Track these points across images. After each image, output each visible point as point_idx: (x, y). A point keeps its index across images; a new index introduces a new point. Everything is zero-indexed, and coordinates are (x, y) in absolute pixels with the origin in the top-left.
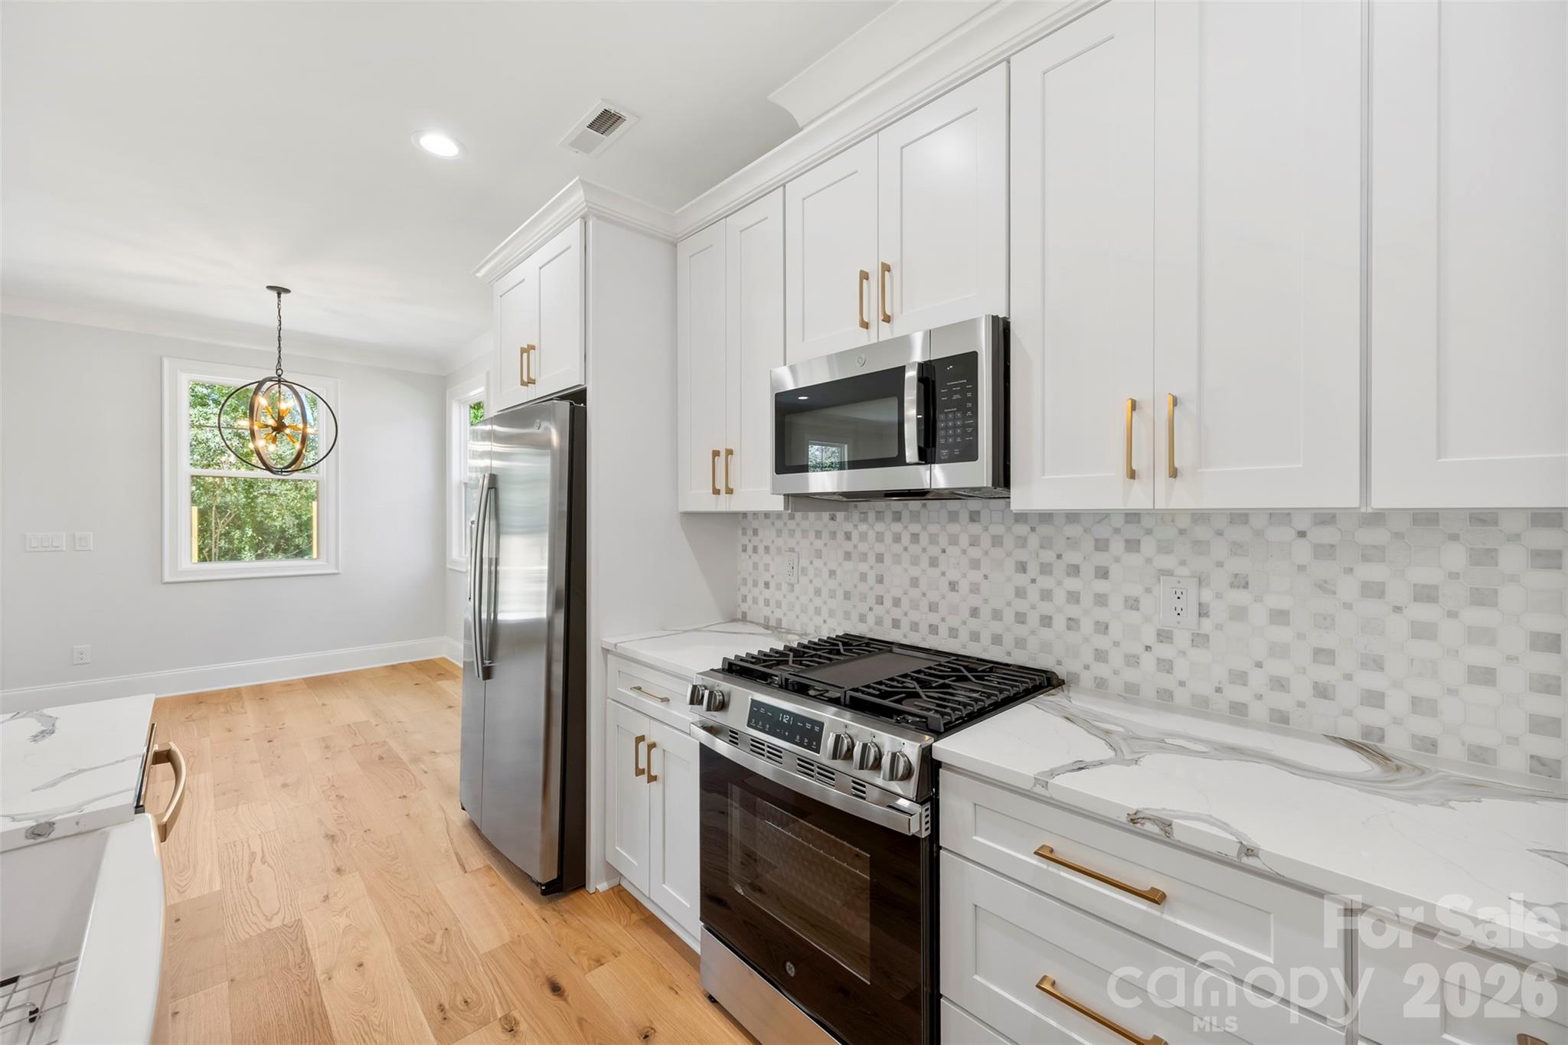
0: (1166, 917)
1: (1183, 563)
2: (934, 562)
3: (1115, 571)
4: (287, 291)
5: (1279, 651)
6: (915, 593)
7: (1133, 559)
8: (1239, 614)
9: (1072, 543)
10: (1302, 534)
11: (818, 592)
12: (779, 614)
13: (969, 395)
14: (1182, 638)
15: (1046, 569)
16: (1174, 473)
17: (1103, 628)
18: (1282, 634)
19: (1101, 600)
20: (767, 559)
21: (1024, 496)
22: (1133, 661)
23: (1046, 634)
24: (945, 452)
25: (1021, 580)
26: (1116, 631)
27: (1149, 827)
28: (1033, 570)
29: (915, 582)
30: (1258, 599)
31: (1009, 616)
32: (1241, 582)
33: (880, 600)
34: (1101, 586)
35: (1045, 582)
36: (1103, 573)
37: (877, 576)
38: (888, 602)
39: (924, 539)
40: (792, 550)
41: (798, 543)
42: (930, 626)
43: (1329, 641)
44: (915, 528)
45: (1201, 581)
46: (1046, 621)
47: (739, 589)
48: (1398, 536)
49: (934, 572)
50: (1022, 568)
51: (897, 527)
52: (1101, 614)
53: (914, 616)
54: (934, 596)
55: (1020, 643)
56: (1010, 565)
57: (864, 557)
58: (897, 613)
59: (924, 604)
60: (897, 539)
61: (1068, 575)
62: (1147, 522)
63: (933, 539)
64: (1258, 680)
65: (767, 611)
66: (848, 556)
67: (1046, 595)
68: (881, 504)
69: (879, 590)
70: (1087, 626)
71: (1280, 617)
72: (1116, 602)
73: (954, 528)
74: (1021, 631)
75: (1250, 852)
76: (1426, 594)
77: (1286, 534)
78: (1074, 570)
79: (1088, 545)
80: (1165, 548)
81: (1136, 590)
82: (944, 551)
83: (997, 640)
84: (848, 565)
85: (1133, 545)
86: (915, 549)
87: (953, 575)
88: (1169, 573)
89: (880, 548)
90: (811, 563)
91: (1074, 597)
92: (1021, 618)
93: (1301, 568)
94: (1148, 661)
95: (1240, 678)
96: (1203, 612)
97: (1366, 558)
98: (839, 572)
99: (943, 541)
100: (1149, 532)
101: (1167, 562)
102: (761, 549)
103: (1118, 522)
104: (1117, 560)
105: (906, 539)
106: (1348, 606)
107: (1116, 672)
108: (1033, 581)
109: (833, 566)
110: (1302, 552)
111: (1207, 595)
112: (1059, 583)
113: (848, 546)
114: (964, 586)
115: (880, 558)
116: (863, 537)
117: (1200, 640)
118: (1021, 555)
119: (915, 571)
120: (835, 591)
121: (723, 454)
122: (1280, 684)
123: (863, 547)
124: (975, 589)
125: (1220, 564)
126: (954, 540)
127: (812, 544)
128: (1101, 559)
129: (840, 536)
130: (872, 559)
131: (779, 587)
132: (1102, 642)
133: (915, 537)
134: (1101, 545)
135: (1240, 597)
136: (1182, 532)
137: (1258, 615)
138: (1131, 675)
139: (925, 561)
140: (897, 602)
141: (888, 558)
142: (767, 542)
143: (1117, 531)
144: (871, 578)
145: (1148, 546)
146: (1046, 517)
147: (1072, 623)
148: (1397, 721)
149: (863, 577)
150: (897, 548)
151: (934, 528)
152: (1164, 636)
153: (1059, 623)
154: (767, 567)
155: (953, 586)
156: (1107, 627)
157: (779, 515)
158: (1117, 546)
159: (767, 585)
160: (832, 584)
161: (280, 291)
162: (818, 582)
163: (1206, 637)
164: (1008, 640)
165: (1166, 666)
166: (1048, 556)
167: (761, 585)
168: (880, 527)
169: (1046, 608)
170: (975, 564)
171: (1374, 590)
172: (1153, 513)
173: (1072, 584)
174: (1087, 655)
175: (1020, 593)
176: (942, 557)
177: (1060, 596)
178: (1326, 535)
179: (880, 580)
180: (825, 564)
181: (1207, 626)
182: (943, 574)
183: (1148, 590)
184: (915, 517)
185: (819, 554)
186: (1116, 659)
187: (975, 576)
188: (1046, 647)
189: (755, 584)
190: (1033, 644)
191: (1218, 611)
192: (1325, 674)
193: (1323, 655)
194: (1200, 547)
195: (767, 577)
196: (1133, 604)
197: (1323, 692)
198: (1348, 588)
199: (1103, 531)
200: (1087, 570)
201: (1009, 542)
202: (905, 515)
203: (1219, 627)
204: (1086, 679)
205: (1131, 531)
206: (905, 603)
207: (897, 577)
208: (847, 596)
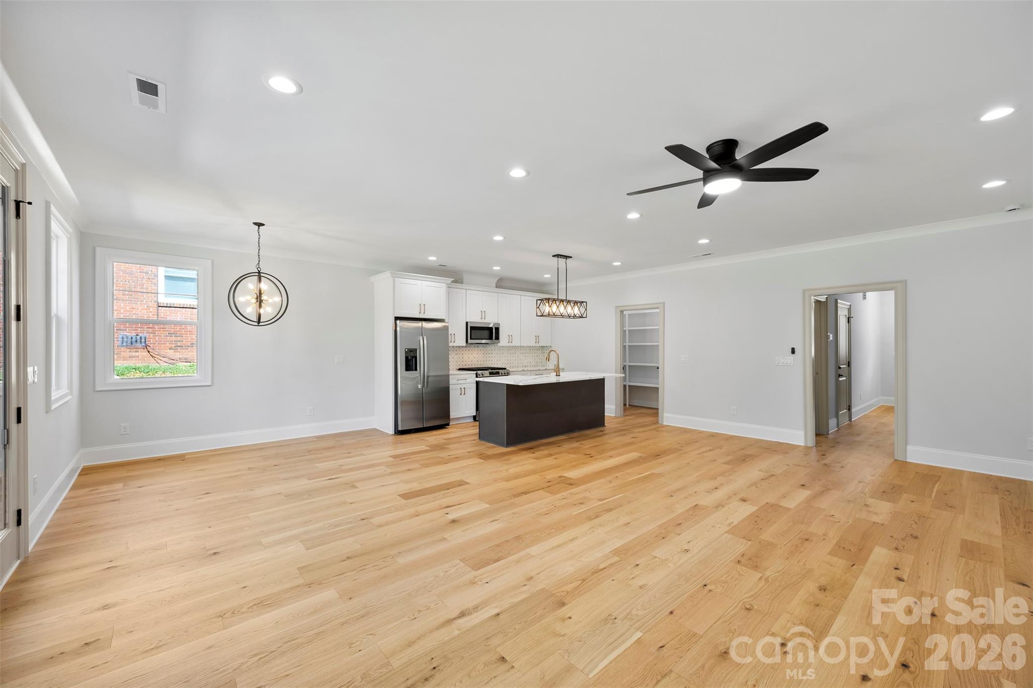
2: (472, 354)
4: (263, 225)
7: (495, 352)
33: (463, 361)
44: (469, 349)
46: (486, 361)
50: (484, 354)
53: (469, 363)
55: (483, 364)
56: (482, 354)
57: (460, 354)
60: (466, 350)
66: (456, 354)
68: (475, 345)
69: (463, 360)
72: (493, 357)
73: (475, 348)
76: (513, 353)
78: (489, 354)
84: (457, 356)
87: (475, 356)
109: (453, 356)
113: (456, 352)
115: (463, 354)
123: (459, 352)
124: (478, 357)
126: (475, 350)
130: (461, 354)
133: (469, 350)
140: (466, 361)
141: (464, 354)
144: (461, 358)
147: (489, 361)
149: (460, 358)
155: (475, 357)
157: (463, 347)
161: (259, 225)
164: (479, 364)
170: (478, 354)
179: (463, 358)
187: (478, 355)
206: (467, 361)
207: (466, 357)
208: (456, 362)
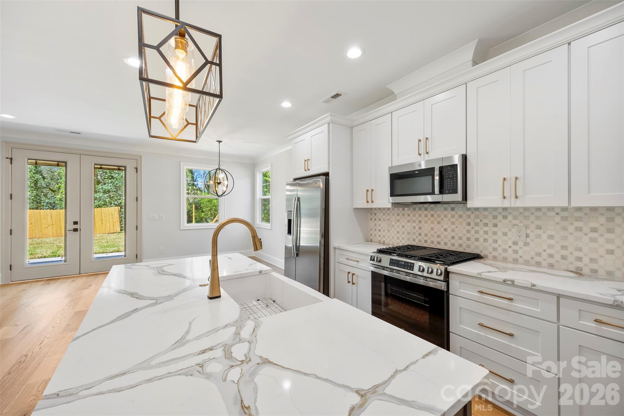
0: (513, 304)
1: (521, 222)
2: (439, 223)
3: (499, 225)
5: (550, 246)
6: (432, 232)
7: (505, 221)
8: (538, 236)
9: (486, 217)
10: (558, 214)
11: (398, 232)
12: (384, 239)
13: (455, 176)
14: (521, 244)
15: (477, 224)
16: (517, 197)
17: (496, 241)
18: (552, 242)
19: (495, 233)
20: (380, 222)
21: (471, 204)
22: (505, 250)
23: (477, 243)
24: (447, 191)
25: (469, 228)
26: (500, 242)
27: (508, 282)
28: (472, 224)
29: (432, 229)
30: (544, 232)
31: (464, 238)
32: (539, 227)
33: (420, 234)
34: (495, 229)
35: (476, 228)
36: (495, 225)
37: (419, 227)
38: (423, 235)
39: (436, 216)
40: (389, 220)
41: (391, 217)
42: (438, 242)
43: (565, 243)
44: (432, 213)
45: (527, 227)
46: (477, 240)
47: (369, 232)
48: (586, 214)
49: (439, 226)
50: (469, 224)
51: (426, 212)
52: (495, 237)
53: (432, 239)
54: (439, 233)
55: (468, 246)
56: (465, 224)
57: (414, 222)
58: (426, 238)
59: (436, 235)
60: (426, 216)
61: (484, 226)
62: (510, 211)
63: (439, 216)
64: (544, 255)
65: (380, 239)
66: (409, 221)
67: (477, 232)
69: (420, 231)
70: (490, 241)
71: (551, 237)
72: (500, 234)
73: (446, 212)
74: (468, 243)
75: (534, 285)
76: (594, 230)
77: (552, 214)
78: (486, 225)
79: (490, 217)
80: (515, 218)
81: (506, 230)
82: (442, 219)
83: (460, 245)
84: (409, 224)
85: (505, 217)
86: (432, 219)
87: (445, 227)
88: (517, 225)
89: (420, 219)
90: (396, 223)
91: (486, 233)
92: (468, 239)
93: (557, 223)
94: (510, 251)
95: (539, 254)
96: (527, 236)
97: (576, 220)
98: (406, 226)
99: (442, 216)
100: (510, 213)
101: (515, 222)
102: (377, 219)
103: (501, 211)
104: (500, 221)
105: (429, 216)
106: (571, 234)
107: (500, 254)
108: (473, 228)
109: (403, 224)
110: (558, 219)
111: (528, 231)
112: (481, 229)
113: (409, 218)
114: (449, 230)
115: (420, 222)
116: (414, 215)
117: (526, 244)
118: (469, 220)
119: (432, 226)
120: (404, 232)
121: (370, 191)
122: (551, 256)
123: (414, 218)
124: (453, 231)
125: (532, 222)
126: (446, 216)
127: (396, 218)
128: (495, 221)
129: (406, 215)
130: (417, 222)
131: (384, 231)
132: (495, 245)
133: (432, 215)
134: (495, 217)
135: (539, 232)
136: (521, 213)
137: (544, 236)
138: (504, 255)
139: (436, 222)
140: (426, 235)
141: (423, 222)
142: (380, 217)
143: (500, 213)
144: (417, 228)
145: (510, 218)
146: (477, 209)
147: (485, 240)
148: (586, 265)
149: (414, 228)
150: (426, 219)
151: (439, 213)
152: (515, 243)
153: (481, 240)
154: (380, 225)
155: (446, 230)
156: (497, 241)
158: (500, 217)
159: (380, 230)
160: (403, 230)
161: (220, 142)
162: (398, 230)
163: (528, 243)
164: (464, 246)
165: (516, 252)
166: (478, 221)
167: (377, 230)
168: (420, 212)
169: (477, 236)
170: (453, 223)
171: (579, 229)
172: (511, 208)
173: (486, 229)
174: (490, 249)
175: (468, 231)
176: (442, 222)
177: (481, 232)
178: (565, 214)
179: (420, 228)
180: (401, 224)
181: (528, 240)
182: (442, 226)
183: (510, 230)
184: (432, 209)
185: (398, 221)
186: (500, 250)
187: (453, 227)
188: (477, 247)
189: (375, 230)
190: (473, 247)
191: (532, 236)
192: (564, 253)
193: (564, 247)
194: (526, 217)
195: (380, 228)
196: (505, 234)
197: (564, 258)
198: (571, 229)
199: (495, 213)
200: (490, 225)
201: (464, 216)
202: (429, 209)
203: (532, 240)
204: (490, 256)
205: (505, 213)
206: (429, 235)
207: (426, 227)
208: (409, 233)
